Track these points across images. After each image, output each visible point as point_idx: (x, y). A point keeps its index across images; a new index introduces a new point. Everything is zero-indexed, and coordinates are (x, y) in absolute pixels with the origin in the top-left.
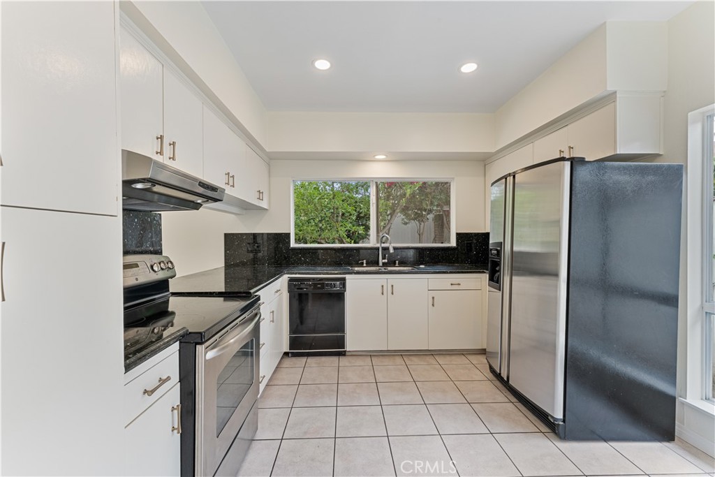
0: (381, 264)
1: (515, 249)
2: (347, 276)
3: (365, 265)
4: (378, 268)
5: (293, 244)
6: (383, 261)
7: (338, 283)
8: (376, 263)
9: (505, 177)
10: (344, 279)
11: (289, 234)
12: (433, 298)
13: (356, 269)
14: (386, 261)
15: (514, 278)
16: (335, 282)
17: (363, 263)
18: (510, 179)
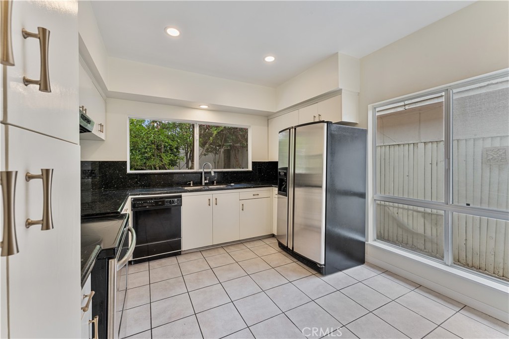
0: (204, 184)
1: (297, 172)
2: (183, 194)
3: (192, 185)
4: (202, 187)
5: (129, 171)
6: (206, 181)
7: (176, 199)
8: (200, 184)
9: (290, 129)
10: (181, 197)
11: (126, 162)
12: (243, 205)
13: (186, 188)
14: (208, 181)
15: (296, 189)
16: (173, 199)
17: (190, 184)
18: (293, 131)
